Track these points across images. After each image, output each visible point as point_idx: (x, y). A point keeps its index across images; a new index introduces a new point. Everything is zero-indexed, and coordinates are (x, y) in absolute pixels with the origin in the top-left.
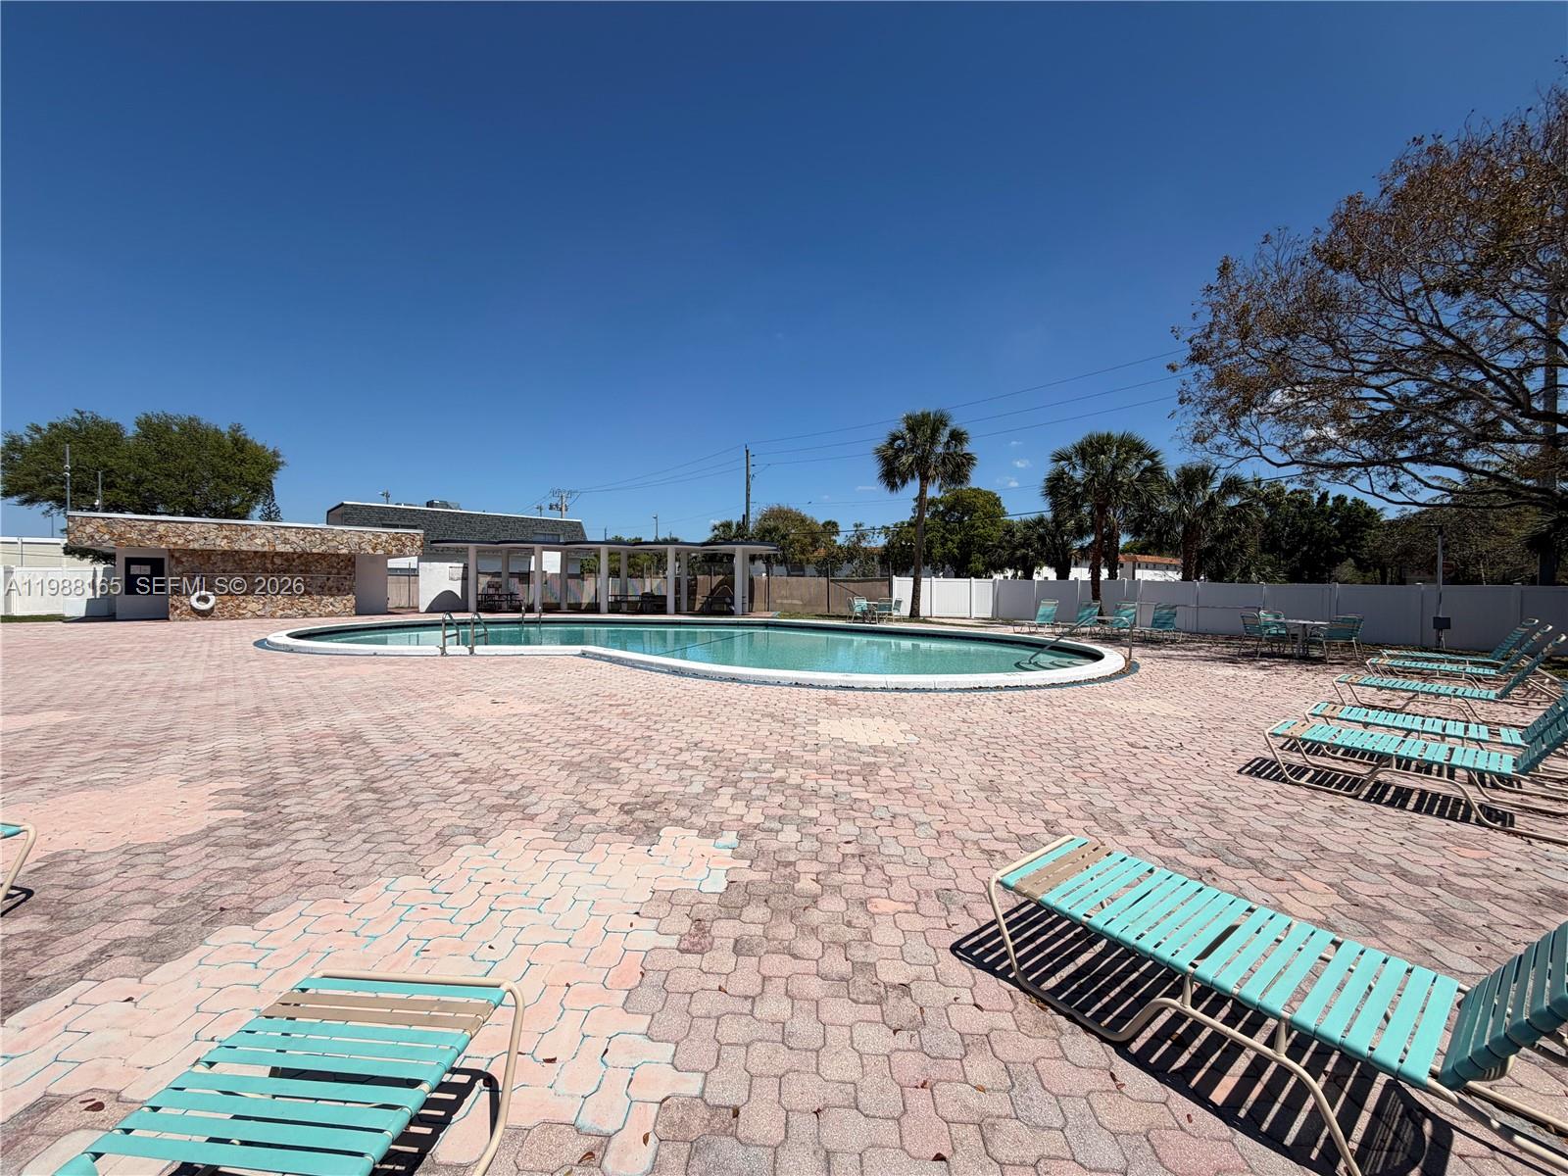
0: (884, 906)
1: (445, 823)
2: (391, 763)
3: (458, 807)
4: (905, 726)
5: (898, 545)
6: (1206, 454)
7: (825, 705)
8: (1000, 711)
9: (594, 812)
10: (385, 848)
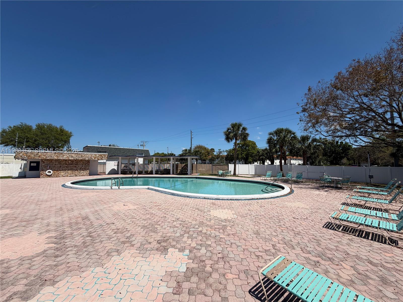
0: (230, 276)
1: (109, 248)
2: (96, 227)
3: (113, 242)
4: (233, 212)
5: (230, 155)
6: (307, 133)
7: (212, 205)
8: (258, 207)
9: (150, 243)
10: (93, 257)
